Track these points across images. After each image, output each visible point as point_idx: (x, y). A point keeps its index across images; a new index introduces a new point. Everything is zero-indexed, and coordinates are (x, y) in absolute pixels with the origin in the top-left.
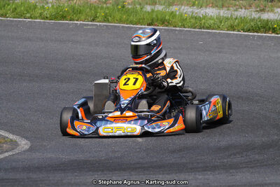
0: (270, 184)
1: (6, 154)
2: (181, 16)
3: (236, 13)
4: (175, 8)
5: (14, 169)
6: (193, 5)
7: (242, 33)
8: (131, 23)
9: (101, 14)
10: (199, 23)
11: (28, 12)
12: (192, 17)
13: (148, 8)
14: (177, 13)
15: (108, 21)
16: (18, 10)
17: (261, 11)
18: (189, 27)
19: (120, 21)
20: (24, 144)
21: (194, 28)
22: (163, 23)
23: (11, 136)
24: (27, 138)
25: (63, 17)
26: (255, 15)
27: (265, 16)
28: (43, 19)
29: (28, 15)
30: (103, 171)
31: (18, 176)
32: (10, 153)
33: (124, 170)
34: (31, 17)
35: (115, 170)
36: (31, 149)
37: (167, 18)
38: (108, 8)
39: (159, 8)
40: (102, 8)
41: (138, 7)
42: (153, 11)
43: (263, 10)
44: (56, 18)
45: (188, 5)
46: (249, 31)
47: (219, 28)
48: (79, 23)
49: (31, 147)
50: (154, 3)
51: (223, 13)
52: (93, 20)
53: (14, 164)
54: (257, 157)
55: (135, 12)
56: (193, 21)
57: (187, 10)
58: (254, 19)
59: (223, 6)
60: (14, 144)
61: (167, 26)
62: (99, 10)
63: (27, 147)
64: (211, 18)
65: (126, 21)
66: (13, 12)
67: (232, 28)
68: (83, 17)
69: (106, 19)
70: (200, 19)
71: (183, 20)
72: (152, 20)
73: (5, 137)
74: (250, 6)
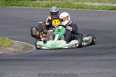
0: (113, 59)
1: (29, 51)
2: (87, 5)
3: (105, 4)
4: (85, 3)
5: (31, 56)
6: (91, 2)
7: (107, 11)
8: (71, 8)
9: (61, 5)
10: (93, 8)
11: (37, 5)
13: (76, 3)
14: (86, 5)
15: (63, 8)
16: (34, 5)
17: (113, 3)
18: (89, 9)
19: (67, 7)
21: (91, 9)
22: (81, 8)
23: (31, 45)
25: (49, 7)
26: (111, 5)
28: (42, 7)
30: (60, 56)
31: (32, 58)
32: (31, 51)
33: (67, 56)
34: (38, 7)
35: (64, 56)
37: (82, 6)
38: (63, 3)
39: (80, 3)
40: (61, 3)
41: (73, 3)
42: (78, 4)
43: (114, 3)
44: (46, 7)
45: (89, 2)
46: (109, 10)
47: (99, 9)
50: (79, 2)
51: (101, 4)
53: (31, 54)
54: (110, 51)
55: (72, 4)
56: (91, 7)
57: (89, 4)
58: (111, 6)
59: (101, 2)
60: (32, 48)
61: (82, 9)
62: (60, 4)
64: (97, 6)
65: (69, 8)
66: (33, 5)
67: (104, 9)
69: (62, 7)
70: (93, 6)
71: (88, 7)
72: (78, 7)
73: (29, 46)
74: (110, 2)
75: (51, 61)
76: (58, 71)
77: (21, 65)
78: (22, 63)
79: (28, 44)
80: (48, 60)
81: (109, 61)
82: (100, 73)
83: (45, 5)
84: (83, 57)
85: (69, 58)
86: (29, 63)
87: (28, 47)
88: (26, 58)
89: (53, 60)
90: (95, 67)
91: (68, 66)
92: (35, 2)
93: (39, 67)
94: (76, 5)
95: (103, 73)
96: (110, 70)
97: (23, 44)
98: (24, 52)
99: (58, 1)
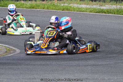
0: (100, 65)
1: (12, 54)
2: (73, 7)
3: (92, 7)
4: (71, 5)
5: (14, 60)
6: (78, 4)
7: (94, 13)
8: (56, 10)
9: (46, 7)
11: (21, 6)
12: (77, 8)
13: (62, 5)
15: (49, 9)
17: (101, 6)
18: (76, 11)
19: (52, 9)
20: (18, 51)
21: (78, 12)
22: (67, 10)
23: (14, 48)
24: (19, 49)
25: (33, 8)
26: (99, 7)
27: (102, 8)
28: (27, 8)
29: (21, 7)
30: (44, 60)
31: (14, 62)
32: (13, 54)
33: (51, 60)
34: (22, 8)
35: (48, 60)
36: (20, 53)
37: (69, 8)
38: (48, 5)
39: (66, 5)
40: (46, 4)
41: (59, 4)
42: (64, 6)
44: (31, 8)
46: (96, 13)
47: (86, 12)
48: (38, 10)
49: (20, 52)
50: (65, 3)
51: (88, 6)
52: (43, 9)
53: (14, 58)
54: (97, 56)
55: (57, 6)
56: (77, 9)
57: (76, 5)
58: (98, 9)
59: (88, 4)
60: (15, 51)
61: (69, 11)
62: (45, 5)
63: (19, 52)
64: (84, 8)
65: (55, 9)
67: (91, 12)
68: (40, 8)
70: (80, 9)
71: (74, 9)
72: (64, 9)
73: (12, 49)
74: (97, 4)
75: (34, 65)
76: (42, 76)
77: (2, 69)
78: (4, 67)
79: (11, 47)
80: (32, 65)
81: (95, 66)
82: (87, 78)
83: (30, 6)
84: (68, 62)
85: (54, 63)
86: (11, 67)
87: (10, 50)
88: (9, 61)
89: (37, 65)
90: (81, 73)
91: (53, 71)
92: (18, 2)
93: (22, 72)
94: (62, 6)
95: (89, 79)
96: (97, 76)
97: (5, 46)
98: (7, 55)
99: (44, 2)
